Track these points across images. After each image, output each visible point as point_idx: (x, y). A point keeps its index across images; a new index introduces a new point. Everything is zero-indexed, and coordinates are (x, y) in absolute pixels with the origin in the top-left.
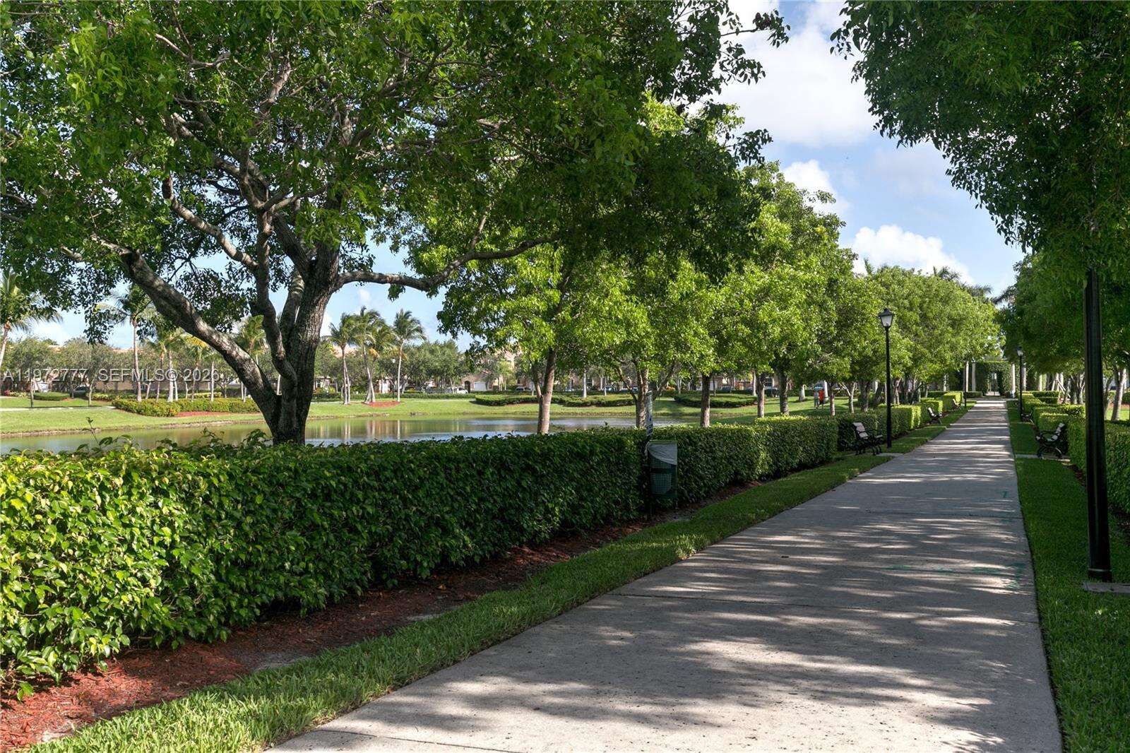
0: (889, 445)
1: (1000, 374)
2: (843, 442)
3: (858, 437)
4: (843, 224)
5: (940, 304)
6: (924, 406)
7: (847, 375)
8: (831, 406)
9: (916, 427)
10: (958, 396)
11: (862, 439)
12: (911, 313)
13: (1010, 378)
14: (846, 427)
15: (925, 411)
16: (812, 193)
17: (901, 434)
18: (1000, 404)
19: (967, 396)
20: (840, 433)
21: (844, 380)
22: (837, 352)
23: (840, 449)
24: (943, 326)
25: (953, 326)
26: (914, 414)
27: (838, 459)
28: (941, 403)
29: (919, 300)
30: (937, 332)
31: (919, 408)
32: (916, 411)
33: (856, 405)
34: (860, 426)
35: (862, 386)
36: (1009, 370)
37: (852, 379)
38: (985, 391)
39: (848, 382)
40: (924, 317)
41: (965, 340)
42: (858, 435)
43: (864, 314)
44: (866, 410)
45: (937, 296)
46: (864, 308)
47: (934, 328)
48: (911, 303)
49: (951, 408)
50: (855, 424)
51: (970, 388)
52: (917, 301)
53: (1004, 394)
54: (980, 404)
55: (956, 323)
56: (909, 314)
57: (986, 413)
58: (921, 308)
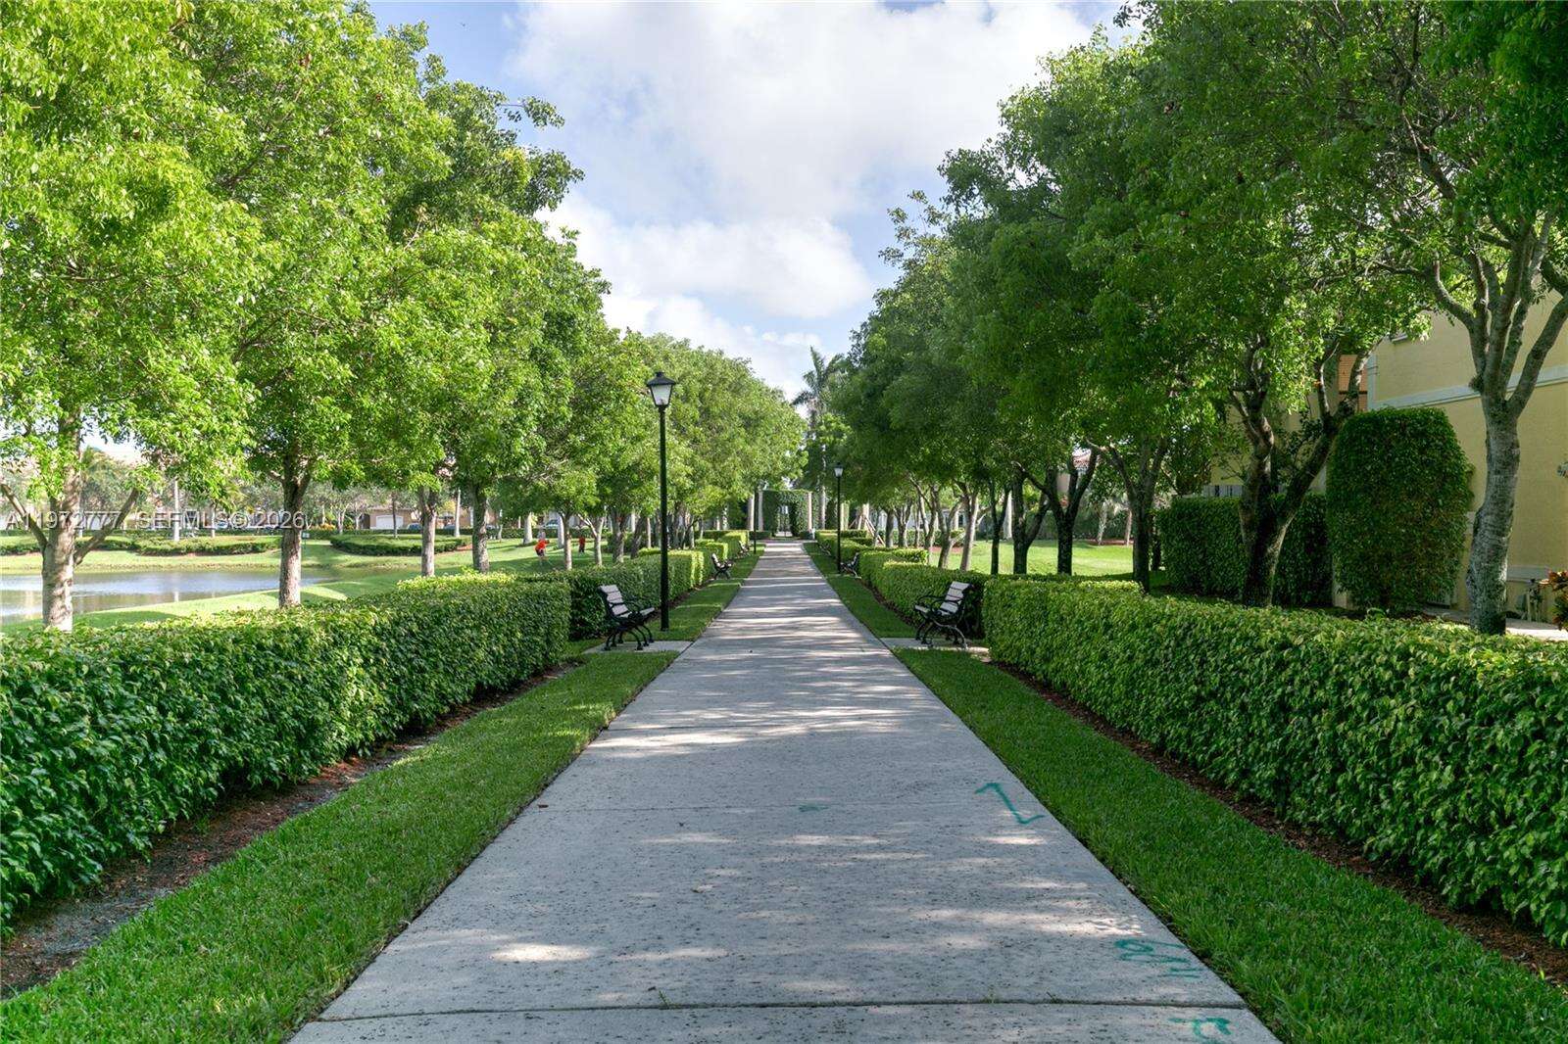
0: (665, 625)
1: (793, 507)
2: (583, 622)
3: (610, 615)
4: (579, 175)
5: (728, 395)
6: (708, 551)
7: (592, 501)
8: (566, 553)
9: (697, 585)
10: (743, 535)
11: (617, 618)
12: (687, 405)
13: (806, 513)
14: (586, 593)
15: (708, 559)
16: (515, 101)
17: (679, 599)
18: (796, 548)
19: (753, 536)
20: (576, 606)
21: (589, 509)
22: (573, 453)
23: (575, 636)
24: (733, 428)
25: (745, 427)
26: (694, 564)
27: (571, 662)
28: (726, 546)
29: (699, 385)
30: (725, 435)
31: (701, 554)
32: (698, 558)
33: (605, 550)
34: (613, 593)
35: (614, 521)
36: (805, 500)
37: (599, 508)
38: (774, 530)
39: (594, 512)
40: (706, 412)
41: (763, 450)
42: (609, 610)
43: (621, 387)
44: (622, 558)
45: (723, 380)
46: (620, 376)
47: (721, 430)
48: (687, 391)
49: (737, 554)
50: (605, 588)
51: (756, 527)
52: (696, 387)
53: (798, 533)
54: (770, 548)
55: (751, 423)
56: (684, 407)
57: (780, 559)
58: (701, 397)
